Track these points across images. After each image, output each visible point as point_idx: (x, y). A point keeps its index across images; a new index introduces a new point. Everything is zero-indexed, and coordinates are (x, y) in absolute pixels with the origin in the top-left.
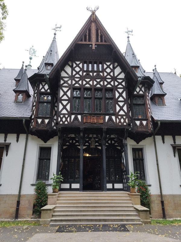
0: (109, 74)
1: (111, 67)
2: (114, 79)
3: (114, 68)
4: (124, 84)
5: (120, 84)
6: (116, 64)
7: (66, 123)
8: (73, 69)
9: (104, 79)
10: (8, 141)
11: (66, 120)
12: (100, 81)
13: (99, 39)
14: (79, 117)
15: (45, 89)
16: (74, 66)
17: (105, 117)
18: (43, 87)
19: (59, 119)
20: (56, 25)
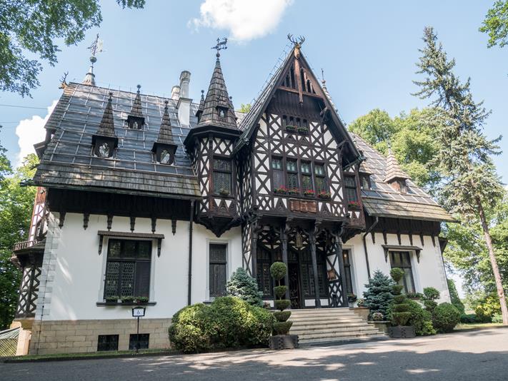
0: (317, 140)
1: (319, 129)
2: (324, 148)
3: (323, 131)
4: (336, 156)
5: (332, 156)
6: (325, 127)
7: (267, 209)
8: (269, 126)
9: (312, 146)
10: (158, 231)
11: (267, 205)
12: (307, 150)
13: (306, 86)
14: (284, 201)
15: (220, 150)
16: (270, 122)
17: (318, 204)
18: (218, 147)
19: (258, 203)
20: (218, 39)
